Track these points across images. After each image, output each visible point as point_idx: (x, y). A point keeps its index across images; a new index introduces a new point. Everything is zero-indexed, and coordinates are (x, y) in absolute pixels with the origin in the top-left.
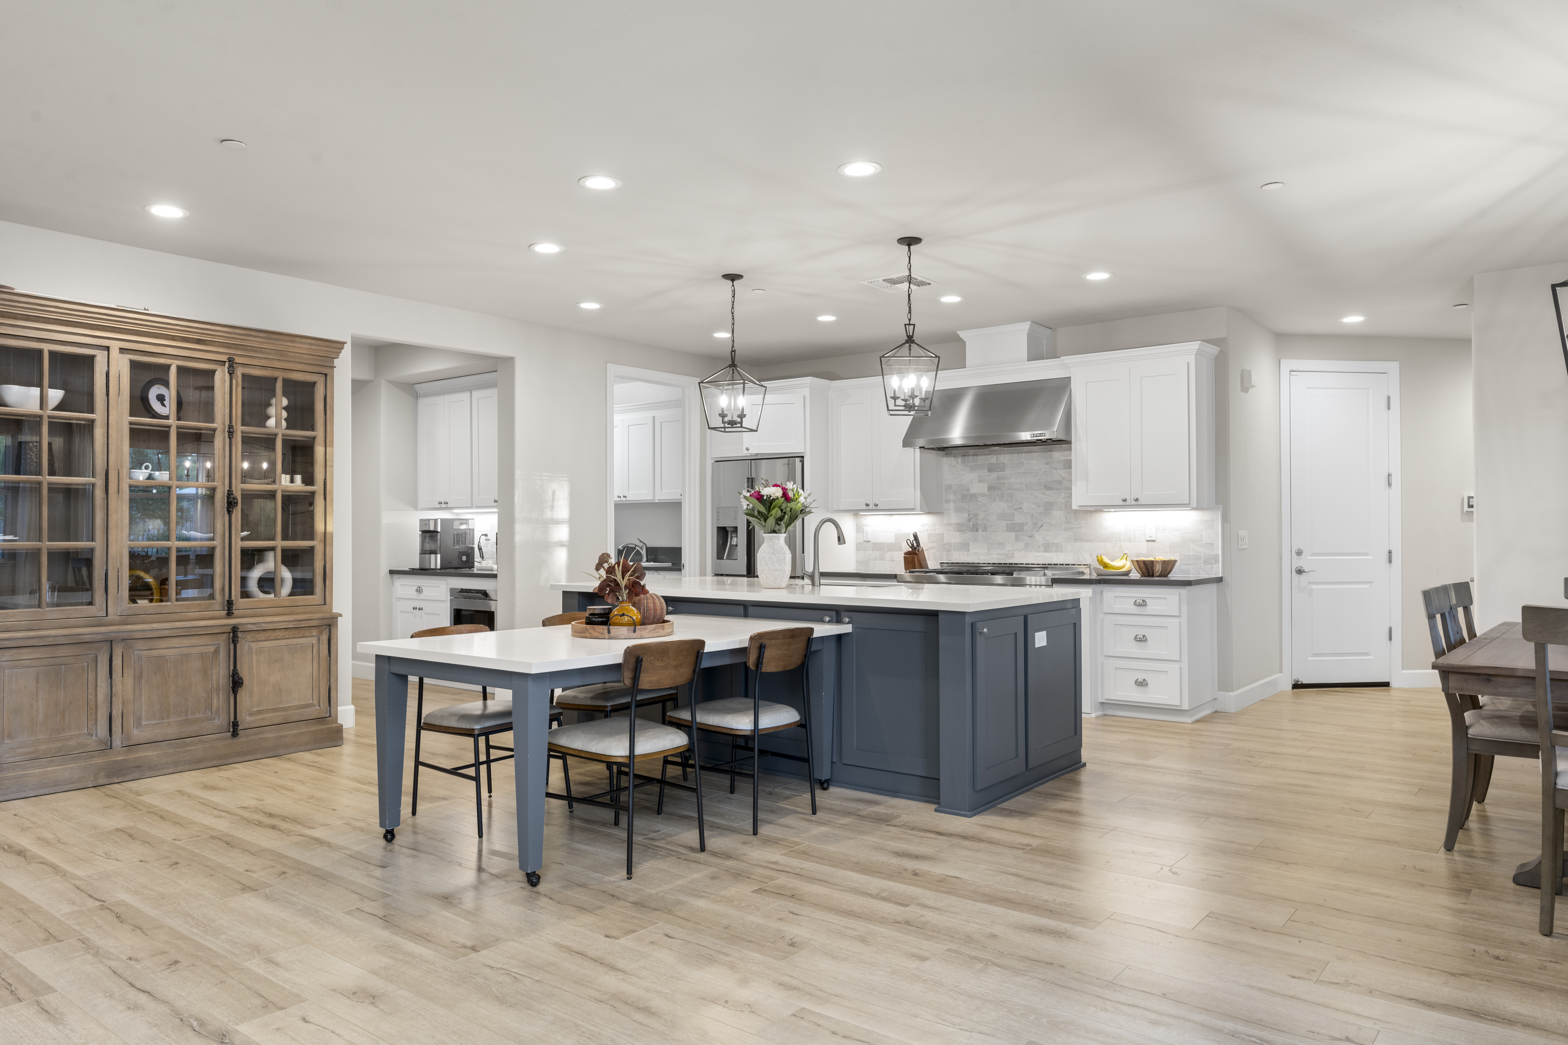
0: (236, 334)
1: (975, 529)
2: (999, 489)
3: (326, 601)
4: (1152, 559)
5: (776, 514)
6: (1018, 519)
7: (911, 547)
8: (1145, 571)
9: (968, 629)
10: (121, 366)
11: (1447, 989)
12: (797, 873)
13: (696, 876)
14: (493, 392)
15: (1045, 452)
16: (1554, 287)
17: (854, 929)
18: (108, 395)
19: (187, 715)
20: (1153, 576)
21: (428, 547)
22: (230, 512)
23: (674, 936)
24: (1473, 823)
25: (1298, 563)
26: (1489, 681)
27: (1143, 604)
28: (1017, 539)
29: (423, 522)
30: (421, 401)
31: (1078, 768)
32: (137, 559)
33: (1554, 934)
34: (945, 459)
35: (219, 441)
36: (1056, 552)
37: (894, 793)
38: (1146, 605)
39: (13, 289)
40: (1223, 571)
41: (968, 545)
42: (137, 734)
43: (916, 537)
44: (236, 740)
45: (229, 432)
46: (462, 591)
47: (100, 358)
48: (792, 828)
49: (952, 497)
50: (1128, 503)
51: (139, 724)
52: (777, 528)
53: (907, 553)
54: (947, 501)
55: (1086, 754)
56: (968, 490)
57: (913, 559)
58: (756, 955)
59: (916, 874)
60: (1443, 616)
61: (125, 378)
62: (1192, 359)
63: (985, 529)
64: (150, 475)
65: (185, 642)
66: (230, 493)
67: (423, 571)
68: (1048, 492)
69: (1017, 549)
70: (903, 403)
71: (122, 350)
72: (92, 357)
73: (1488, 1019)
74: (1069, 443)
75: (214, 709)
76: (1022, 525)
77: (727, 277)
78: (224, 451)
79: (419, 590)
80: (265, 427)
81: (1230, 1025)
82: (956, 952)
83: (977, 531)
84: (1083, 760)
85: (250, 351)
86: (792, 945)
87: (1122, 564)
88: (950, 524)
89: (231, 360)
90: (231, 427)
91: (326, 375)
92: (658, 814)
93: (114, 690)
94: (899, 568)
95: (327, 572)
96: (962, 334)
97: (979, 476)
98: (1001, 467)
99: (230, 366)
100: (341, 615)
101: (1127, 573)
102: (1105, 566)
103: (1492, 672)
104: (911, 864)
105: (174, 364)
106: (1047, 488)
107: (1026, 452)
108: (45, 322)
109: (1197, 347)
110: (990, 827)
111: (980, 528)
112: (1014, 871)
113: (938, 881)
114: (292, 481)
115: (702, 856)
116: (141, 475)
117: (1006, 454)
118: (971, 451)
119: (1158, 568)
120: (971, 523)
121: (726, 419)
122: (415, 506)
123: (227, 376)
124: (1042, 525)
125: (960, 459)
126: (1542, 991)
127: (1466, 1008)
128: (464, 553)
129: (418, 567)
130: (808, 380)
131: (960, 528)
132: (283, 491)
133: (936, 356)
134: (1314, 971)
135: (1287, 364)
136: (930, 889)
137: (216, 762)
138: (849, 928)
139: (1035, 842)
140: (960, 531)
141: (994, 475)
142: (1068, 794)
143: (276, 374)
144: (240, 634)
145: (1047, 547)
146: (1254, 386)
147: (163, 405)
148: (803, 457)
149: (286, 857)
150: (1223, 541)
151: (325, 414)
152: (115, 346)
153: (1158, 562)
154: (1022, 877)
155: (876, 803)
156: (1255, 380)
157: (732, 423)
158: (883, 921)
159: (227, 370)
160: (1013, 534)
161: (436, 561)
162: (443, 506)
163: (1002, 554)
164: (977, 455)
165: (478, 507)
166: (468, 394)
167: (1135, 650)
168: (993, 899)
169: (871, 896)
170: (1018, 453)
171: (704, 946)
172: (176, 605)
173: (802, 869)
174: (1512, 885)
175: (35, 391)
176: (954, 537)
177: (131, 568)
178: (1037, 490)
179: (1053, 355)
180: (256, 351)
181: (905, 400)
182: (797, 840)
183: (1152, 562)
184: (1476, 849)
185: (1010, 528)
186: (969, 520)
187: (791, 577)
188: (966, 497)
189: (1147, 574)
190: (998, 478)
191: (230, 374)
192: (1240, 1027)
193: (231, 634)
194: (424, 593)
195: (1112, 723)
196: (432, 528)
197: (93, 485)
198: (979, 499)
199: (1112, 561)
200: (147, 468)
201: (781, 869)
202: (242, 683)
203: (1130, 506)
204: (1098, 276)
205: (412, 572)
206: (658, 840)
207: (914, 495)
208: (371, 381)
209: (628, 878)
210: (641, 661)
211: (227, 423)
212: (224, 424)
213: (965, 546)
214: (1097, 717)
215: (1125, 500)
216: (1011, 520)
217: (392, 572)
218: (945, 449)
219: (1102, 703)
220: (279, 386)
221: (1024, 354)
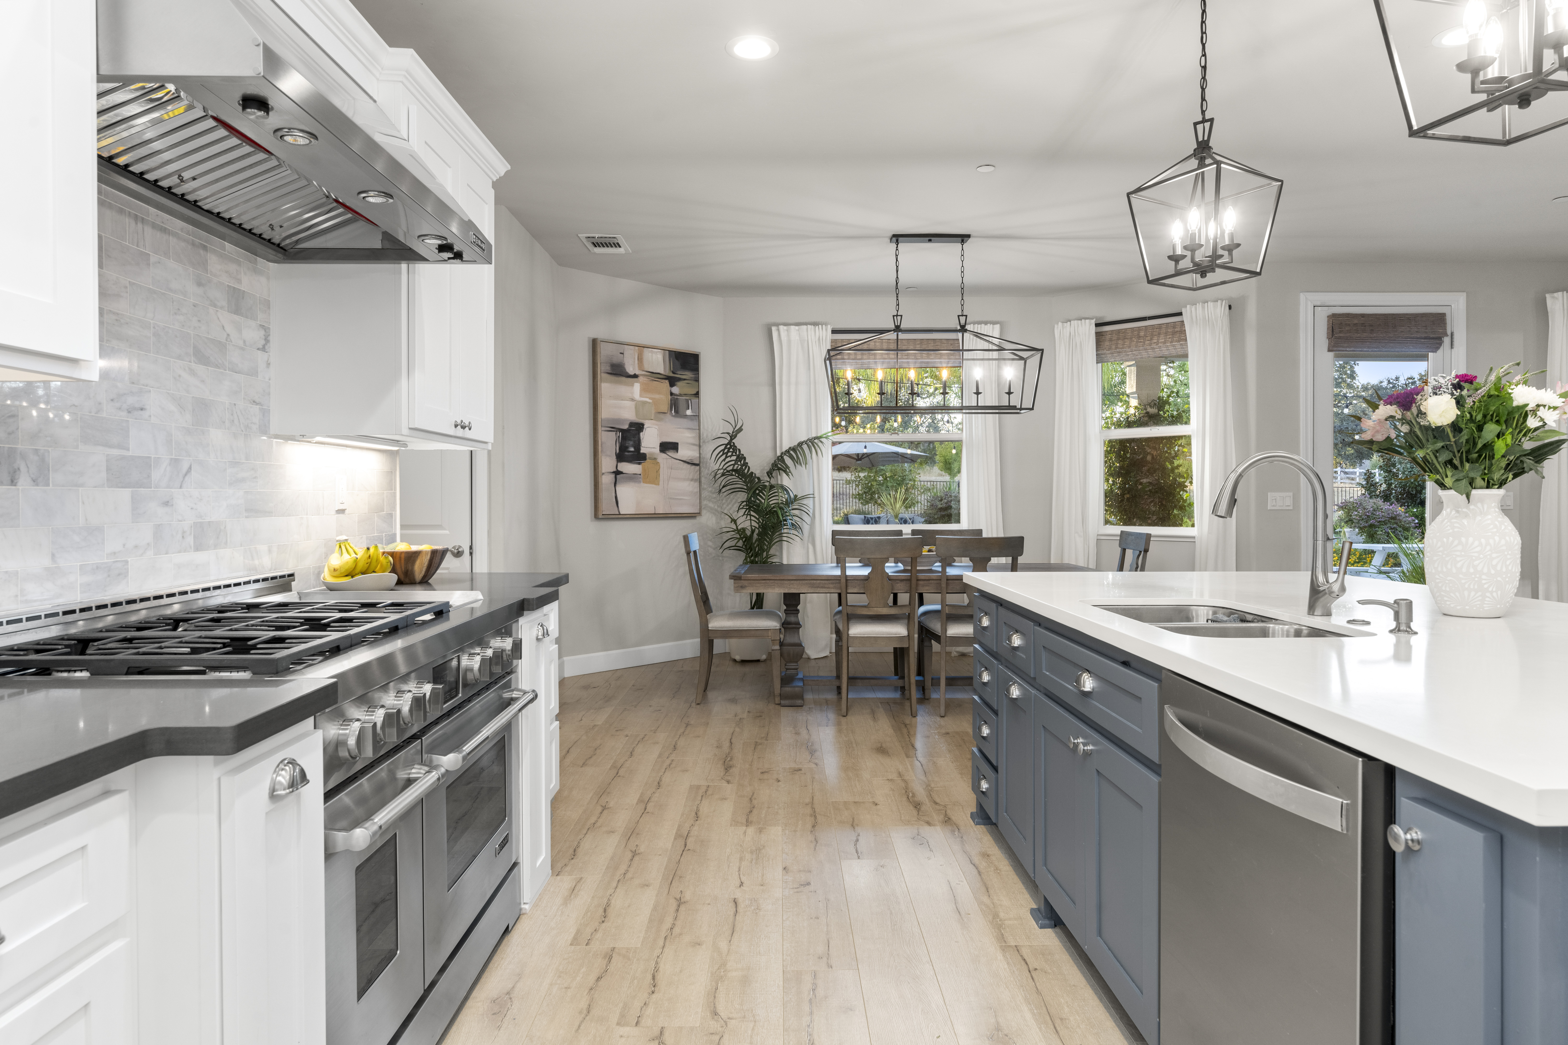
36: (215, 546)
69: (136, 547)
76: (146, 463)
83: (13, 482)
111: (23, 468)
124: (190, 468)
160: (125, 494)
163: (97, 568)
216: (120, 447)
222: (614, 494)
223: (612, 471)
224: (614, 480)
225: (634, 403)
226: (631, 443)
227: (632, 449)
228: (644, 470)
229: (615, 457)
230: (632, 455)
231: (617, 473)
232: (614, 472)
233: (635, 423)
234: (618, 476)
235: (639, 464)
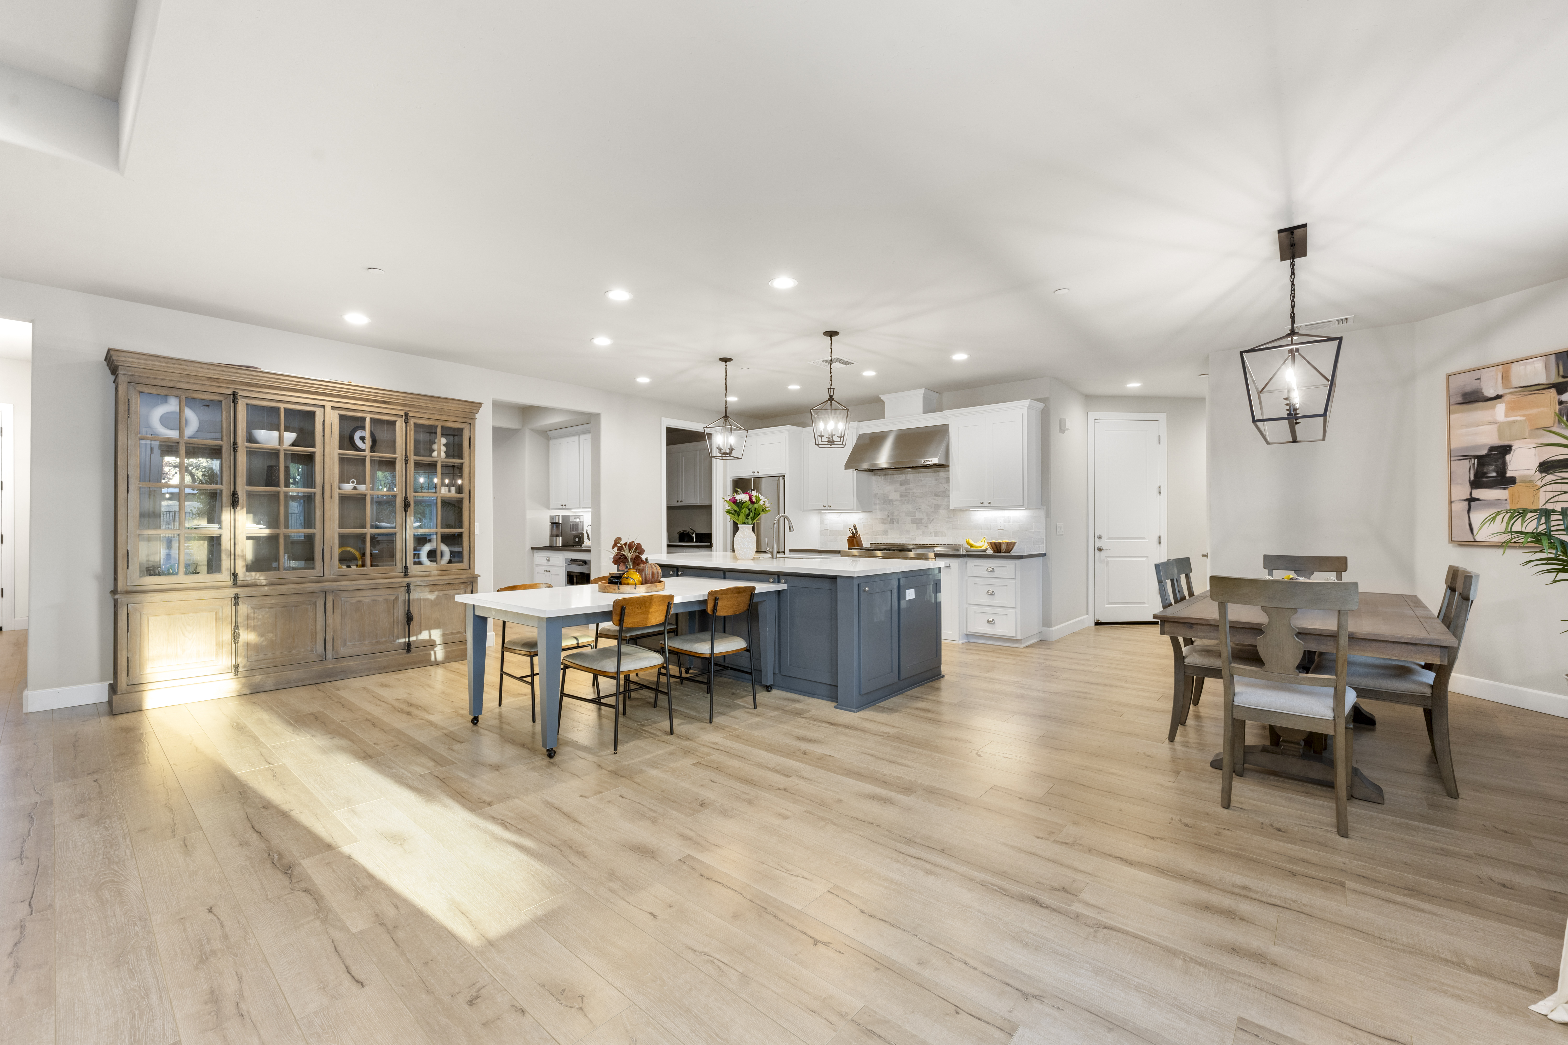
0: (409, 398)
1: (892, 522)
2: (907, 496)
3: (470, 566)
4: (1000, 541)
5: (745, 511)
6: (918, 515)
7: (852, 533)
8: (995, 549)
9: (855, 588)
10: (333, 418)
11: (1145, 849)
12: (727, 751)
13: (660, 752)
14: (588, 436)
15: (935, 472)
16: (1242, 353)
17: (748, 794)
18: (324, 436)
19: (377, 639)
20: (1000, 552)
21: (555, 532)
22: (406, 511)
23: (626, 797)
24: (1190, 721)
25: (1099, 544)
26: (1191, 627)
27: (993, 570)
28: (918, 528)
29: (552, 517)
30: (552, 442)
31: (939, 679)
32: (344, 539)
33: (1231, 807)
34: (874, 477)
35: (399, 465)
36: (941, 536)
37: (812, 695)
38: (994, 571)
39: (260, 369)
40: (1046, 550)
41: (887, 532)
42: (343, 651)
43: (855, 527)
44: (409, 655)
45: (405, 460)
46: (572, 560)
47: (319, 413)
48: (737, 718)
49: (878, 501)
50: (984, 505)
51: (345, 645)
52: (746, 521)
53: (850, 537)
54: (875, 504)
55: (944, 669)
56: (888, 497)
57: (853, 541)
58: (674, 812)
59: (805, 753)
60: (1172, 581)
61: (336, 426)
62: (1025, 411)
63: (898, 522)
64: (355, 487)
65: (376, 592)
66: (406, 499)
67: (552, 548)
68: (937, 498)
70: (827, 440)
71: (333, 408)
72: (313, 413)
73: (1169, 875)
74: (948, 466)
75: (395, 635)
77: (722, 360)
78: (402, 472)
79: (548, 560)
80: (432, 457)
81: (981, 876)
82: (810, 813)
84: (943, 673)
85: (419, 408)
86: (701, 805)
87: (982, 544)
88: (877, 519)
89: (406, 414)
90: (406, 456)
91: (470, 424)
92: (655, 707)
93: (327, 623)
94: (845, 547)
95: (471, 548)
96: (883, 397)
97: (895, 488)
98: (907, 483)
99: (405, 418)
100: (479, 576)
101: (985, 551)
102: (971, 546)
103: (1193, 622)
104: (804, 746)
105: (368, 417)
106: (936, 495)
107: (923, 473)
108: (281, 390)
109: (1028, 403)
110: (866, 719)
111: (895, 521)
112: (871, 752)
113: (818, 759)
114: (449, 491)
115: (671, 738)
116: (348, 487)
117: (911, 474)
118: (890, 472)
119: (1004, 547)
120: (889, 518)
121: (722, 451)
122: (548, 508)
123: (404, 424)
124: (932, 519)
125: (883, 478)
126: (1213, 853)
127: (1156, 866)
128: (575, 537)
129: (548, 545)
130: (788, 427)
131: (883, 521)
132: (441, 497)
133: (846, 409)
134: (1053, 833)
135: (1092, 415)
136: (810, 765)
137: (396, 669)
138: (745, 793)
139: (892, 731)
140: (883, 523)
141: (904, 487)
142: (926, 696)
143: (436, 423)
144: (411, 588)
145: (936, 534)
146: (1068, 429)
147: (364, 443)
148: (784, 476)
149: (404, 734)
150: (1046, 529)
151: (470, 449)
152: (328, 405)
153: (1003, 543)
154: (875, 756)
155: (798, 701)
156: (1068, 425)
157: (725, 454)
158: (770, 788)
159: (403, 421)
160: (915, 524)
161: (559, 542)
162: (564, 507)
163: (909, 538)
164: (893, 475)
165: (583, 508)
166: (578, 437)
167: (987, 600)
168: (850, 773)
169: (769, 769)
170: (918, 473)
171: (642, 805)
172: (370, 569)
173: (731, 748)
174: (1210, 768)
175: (276, 434)
176: (880, 527)
177: (341, 545)
178: (930, 497)
179: (940, 409)
180: (423, 409)
181: (829, 438)
182: (737, 727)
183: (1000, 543)
184: (1190, 740)
185: (913, 521)
186: (888, 516)
187: (757, 552)
188: (887, 501)
189: (996, 551)
190: (906, 489)
191: (406, 423)
192: (988, 878)
193: (406, 588)
194: (551, 562)
195: (971, 648)
196: (557, 521)
197: (315, 493)
198: (895, 503)
199: (975, 543)
200: (353, 482)
201: (717, 748)
202: (412, 619)
203: (986, 507)
204: (960, 357)
205: (545, 548)
206: (647, 726)
207: (853, 500)
208: (521, 429)
209: (615, 753)
210: (625, 609)
211: (404, 454)
212: (402, 455)
213: (886, 533)
214: (963, 644)
215: (982, 503)
216: (914, 516)
217: (533, 548)
218: (874, 471)
219: (967, 634)
220: (439, 431)
221: (921, 411)
222: (1467, 522)
223: (1465, 498)
224: (1467, 507)
225: (1496, 426)
226: (1492, 468)
227: (1494, 474)
228: (1512, 495)
229: (1468, 485)
230: (1493, 480)
231: (1471, 500)
232: (1467, 500)
233: (1498, 446)
234: (1472, 504)
235: (1505, 489)
